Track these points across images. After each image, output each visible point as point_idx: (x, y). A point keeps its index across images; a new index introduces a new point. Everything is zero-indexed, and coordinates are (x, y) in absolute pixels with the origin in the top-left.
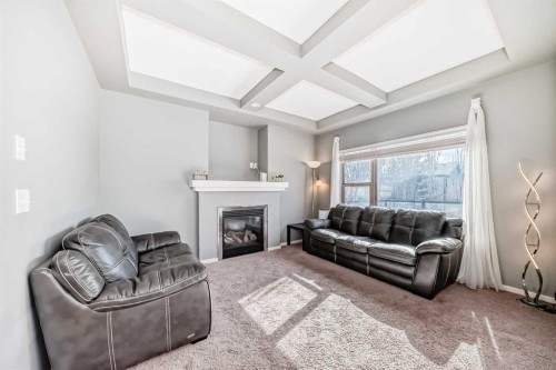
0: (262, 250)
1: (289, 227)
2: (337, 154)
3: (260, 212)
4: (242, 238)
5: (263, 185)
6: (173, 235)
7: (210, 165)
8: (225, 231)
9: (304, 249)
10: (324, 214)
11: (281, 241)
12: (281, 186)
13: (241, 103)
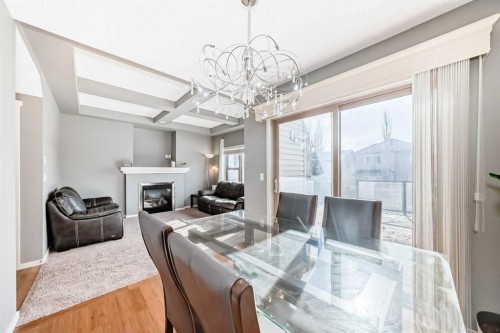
0: (171, 209)
1: (192, 196)
2: (223, 150)
3: (169, 186)
4: (157, 203)
5: (173, 170)
6: (108, 199)
7: (135, 157)
8: (144, 198)
9: (200, 210)
10: (214, 187)
11: (185, 205)
12: (185, 170)
13: (155, 120)
